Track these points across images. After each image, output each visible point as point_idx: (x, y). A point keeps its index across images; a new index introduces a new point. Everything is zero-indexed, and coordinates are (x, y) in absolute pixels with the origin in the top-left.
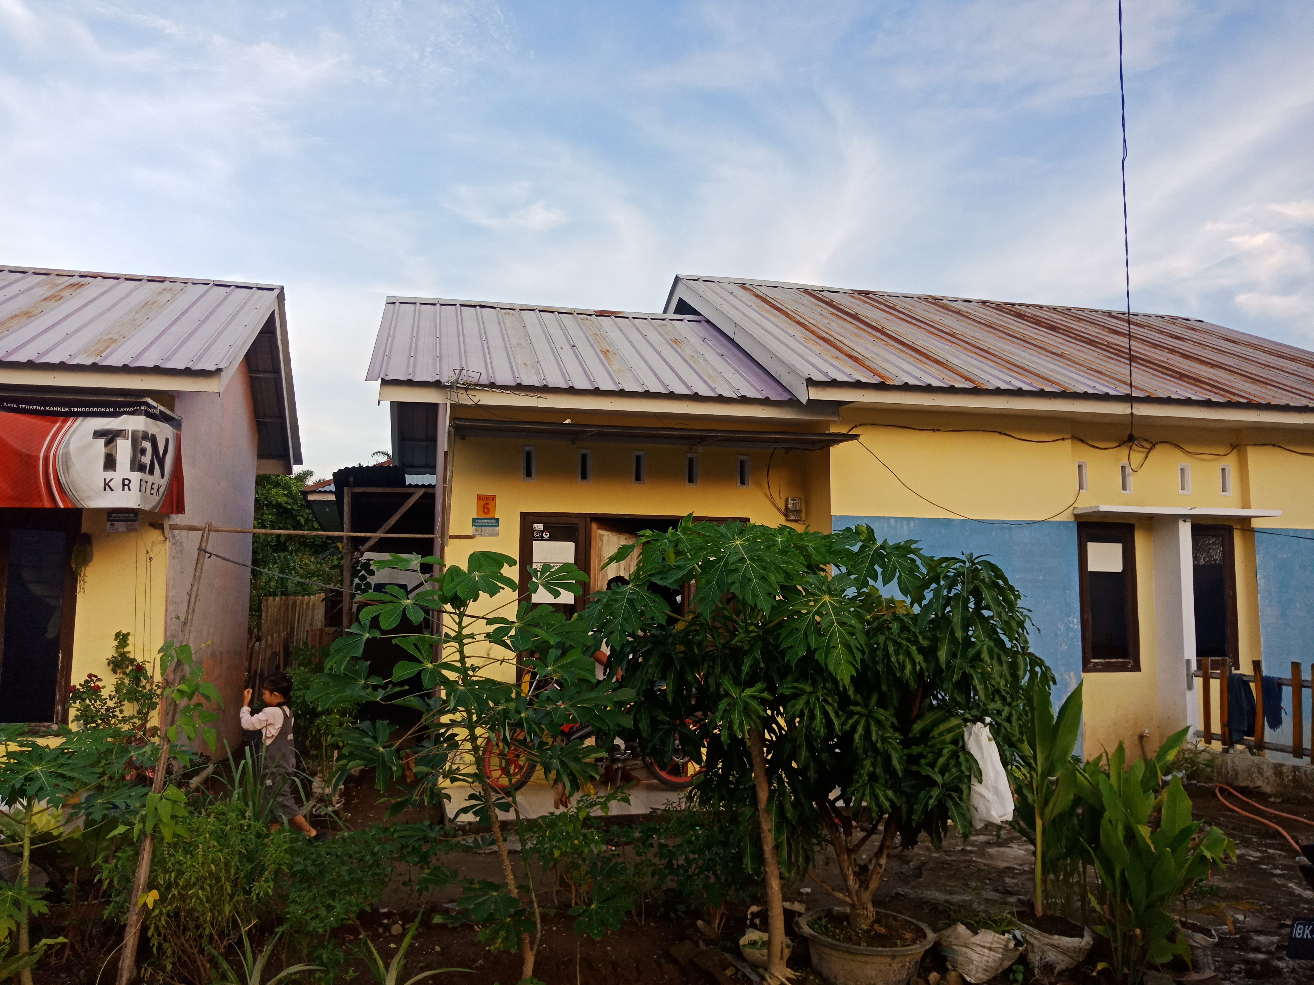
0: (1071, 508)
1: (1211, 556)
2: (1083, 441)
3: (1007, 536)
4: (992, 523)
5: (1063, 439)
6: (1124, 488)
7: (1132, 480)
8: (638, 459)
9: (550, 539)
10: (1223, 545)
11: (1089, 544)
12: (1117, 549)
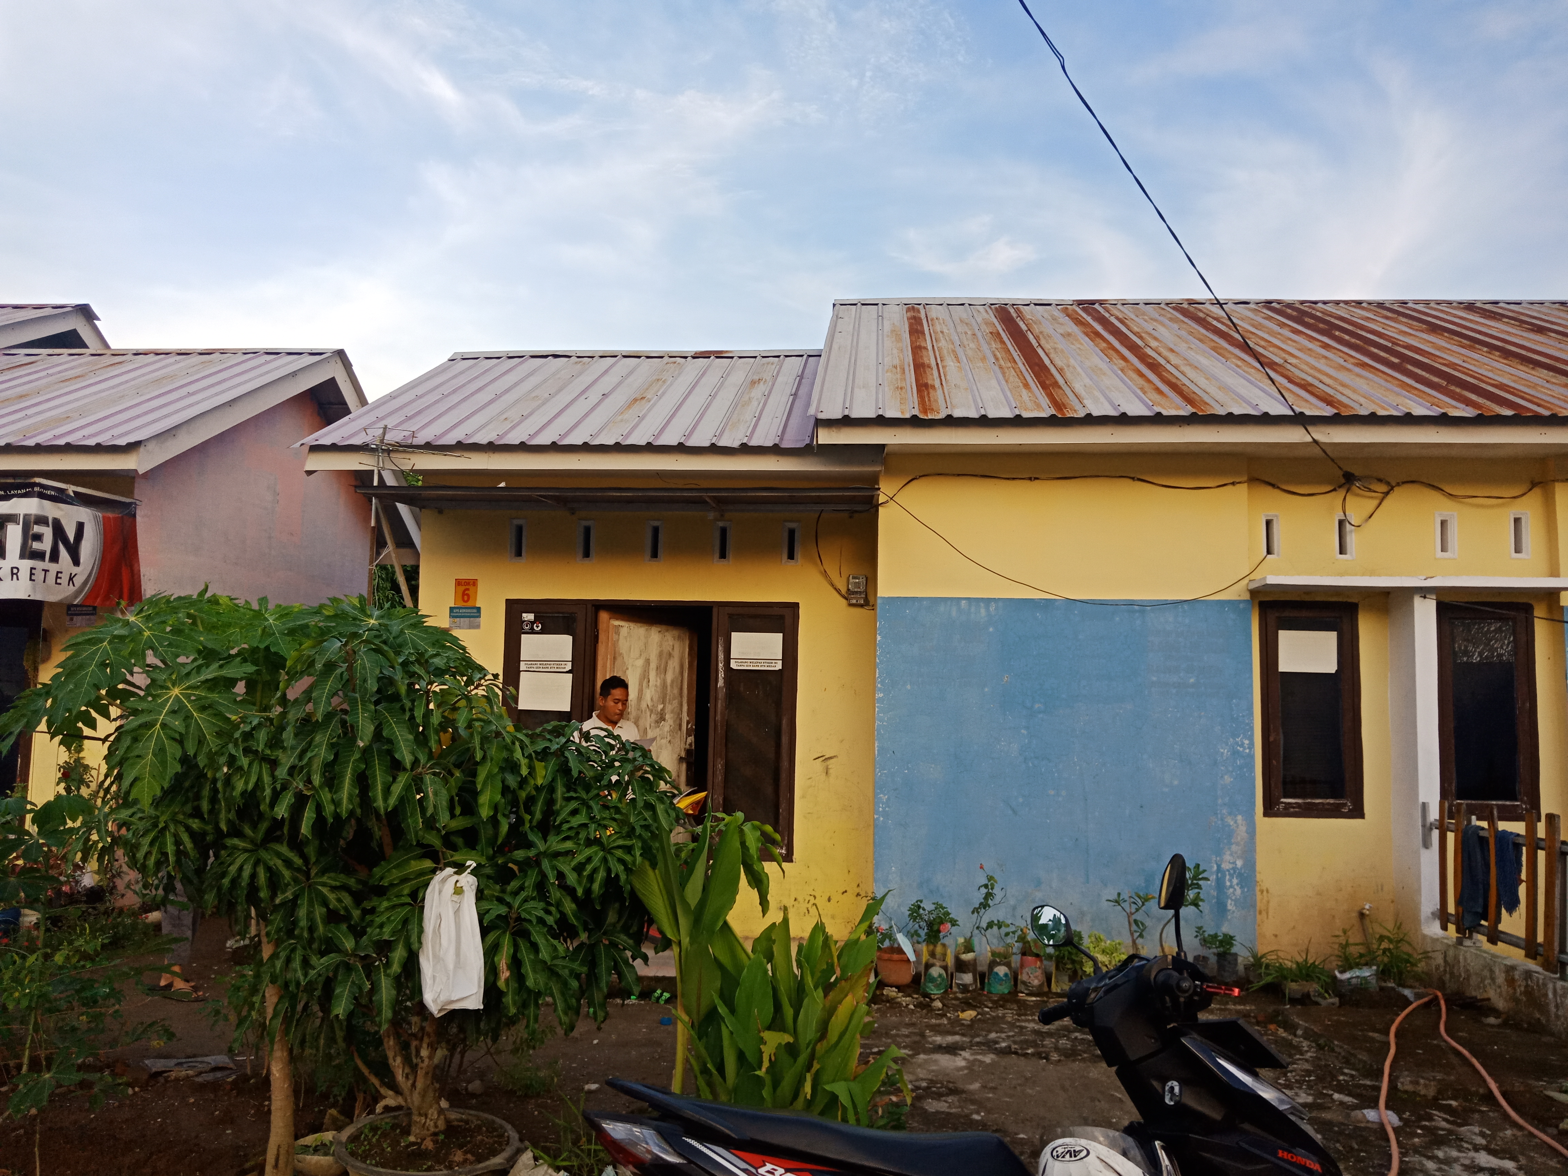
0: (1246, 581)
1: (1492, 650)
2: (1273, 486)
3: (1138, 622)
4: (1115, 604)
5: (1233, 484)
6: (1342, 551)
7: (1353, 539)
8: (656, 530)
9: (542, 632)
10: (1514, 633)
11: (1280, 632)
12: (1328, 640)
